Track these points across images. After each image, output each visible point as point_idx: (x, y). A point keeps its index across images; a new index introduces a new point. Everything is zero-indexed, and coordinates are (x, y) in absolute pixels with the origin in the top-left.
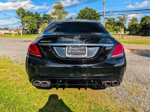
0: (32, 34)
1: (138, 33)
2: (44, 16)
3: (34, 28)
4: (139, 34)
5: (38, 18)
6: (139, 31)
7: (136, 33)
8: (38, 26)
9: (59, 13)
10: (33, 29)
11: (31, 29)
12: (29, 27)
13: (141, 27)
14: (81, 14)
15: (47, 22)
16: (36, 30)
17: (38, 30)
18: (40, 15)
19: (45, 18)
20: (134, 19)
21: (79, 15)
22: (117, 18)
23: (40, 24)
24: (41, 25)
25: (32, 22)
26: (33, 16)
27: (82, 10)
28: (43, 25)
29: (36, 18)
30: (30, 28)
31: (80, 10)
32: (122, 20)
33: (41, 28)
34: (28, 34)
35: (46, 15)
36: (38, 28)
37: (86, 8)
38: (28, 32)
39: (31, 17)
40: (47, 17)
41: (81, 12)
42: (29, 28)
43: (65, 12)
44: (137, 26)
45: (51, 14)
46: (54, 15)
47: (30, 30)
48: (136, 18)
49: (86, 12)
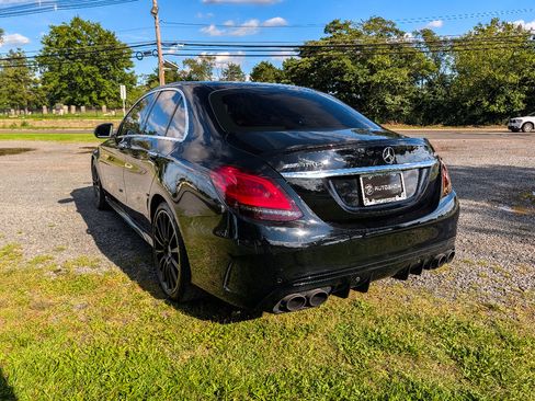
14: (57, 43)
20: (234, 71)
21: (49, 44)
22: (185, 62)
27: (61, 28)
31: (53, 27)
32: (200, 70)
37: (77, 19)
41: (56, 32)
48: (238, 68)
49: (75, 34)
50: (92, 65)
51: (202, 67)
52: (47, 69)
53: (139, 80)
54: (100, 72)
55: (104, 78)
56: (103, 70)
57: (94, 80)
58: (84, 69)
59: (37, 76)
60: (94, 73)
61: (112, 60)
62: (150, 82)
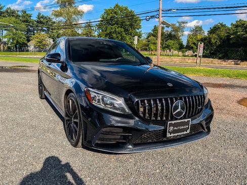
0: (17, 51)
1: (213, 54)
2: (39, 18)
3: (21, 40)
4: (216, 54)
5: (27, 21)
6: (216, 50)
7: (210, 53)
8: (28, 37)
9: (68, 14)
10: (17, 42)
11: (15, 42)
12: (10, 39)
13: (218, 43)
14: (107, 17)
15: (44, 31)
16: (24, 43)
17: (28, 44)
18: (31, 16)
19: (41, 22)
20: (198, 29)
21: (103, 18)
23: (32, 33)
24: (34, 35)
25: (17, 30)
26: (18, 16)
27: (109, 10)
28: (36, 35)
29: (24, 21)
30: (13, 39)
31: (105, 10)
32: (177, 30)
33: (33, 41)
34: (8, 51)
35: (42, 17)
36: (29, 41)
37: (117, 5)
38: (9, 48)
39: (13, 19)
40: (45, 21)
41: (107, 12)
42: (11, 41)
43: (79, 12)
44: (212, 40)
45: (52, 14)
46: (57, 16)
47: (12, 43)
48: (201, 28)
49: (115, 13)
50: (121, 27)
51: (179, 28)
52: (101, 31)
53: (143, 35)
54: (125, 31)
55: (126, 34)
56: (126, 30)
57: (121, 35)
58: (117, 30)
59: (96, 34)
60: (121, 32)
61: (131, 25)
62: (148, 37)
